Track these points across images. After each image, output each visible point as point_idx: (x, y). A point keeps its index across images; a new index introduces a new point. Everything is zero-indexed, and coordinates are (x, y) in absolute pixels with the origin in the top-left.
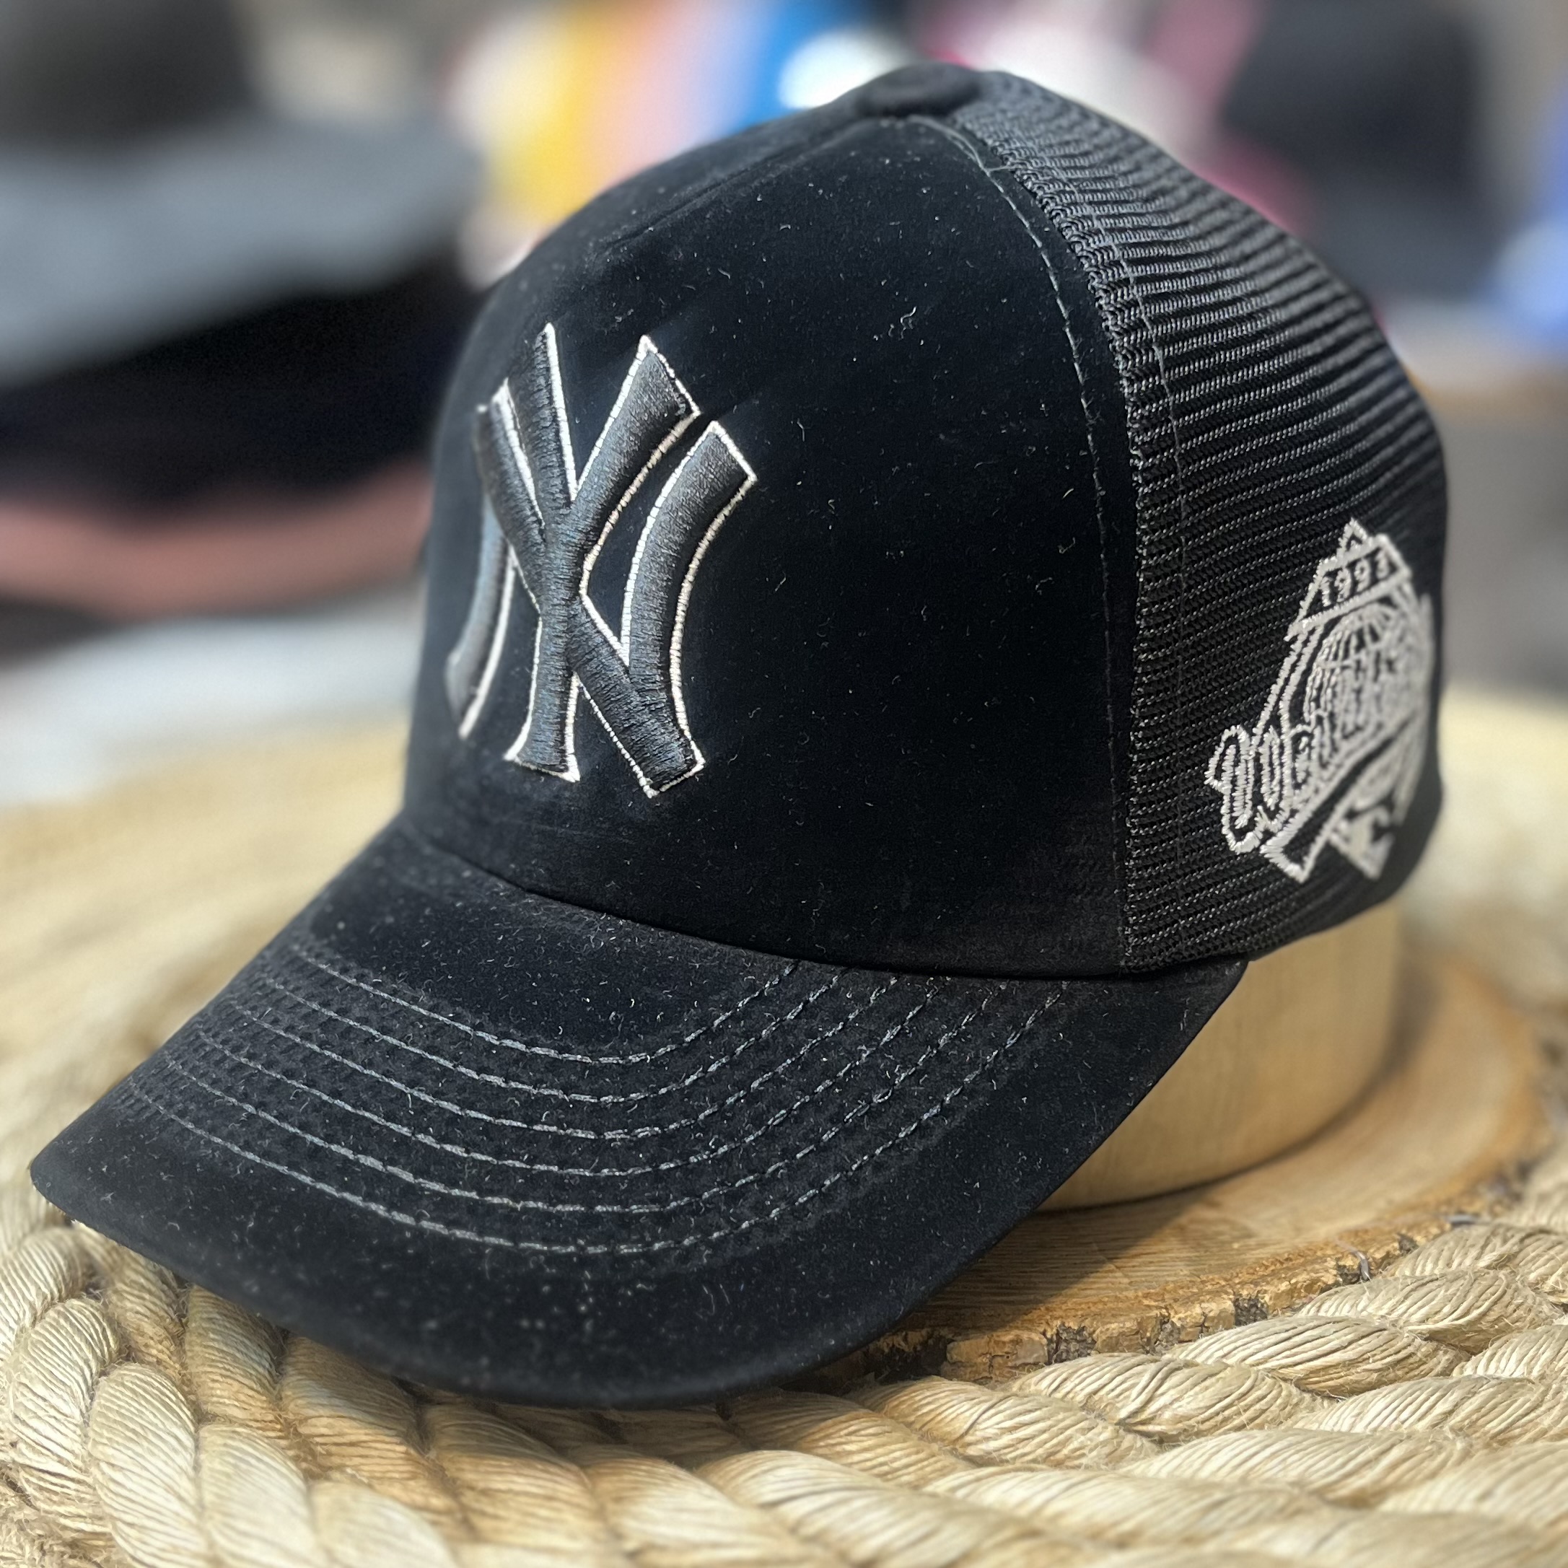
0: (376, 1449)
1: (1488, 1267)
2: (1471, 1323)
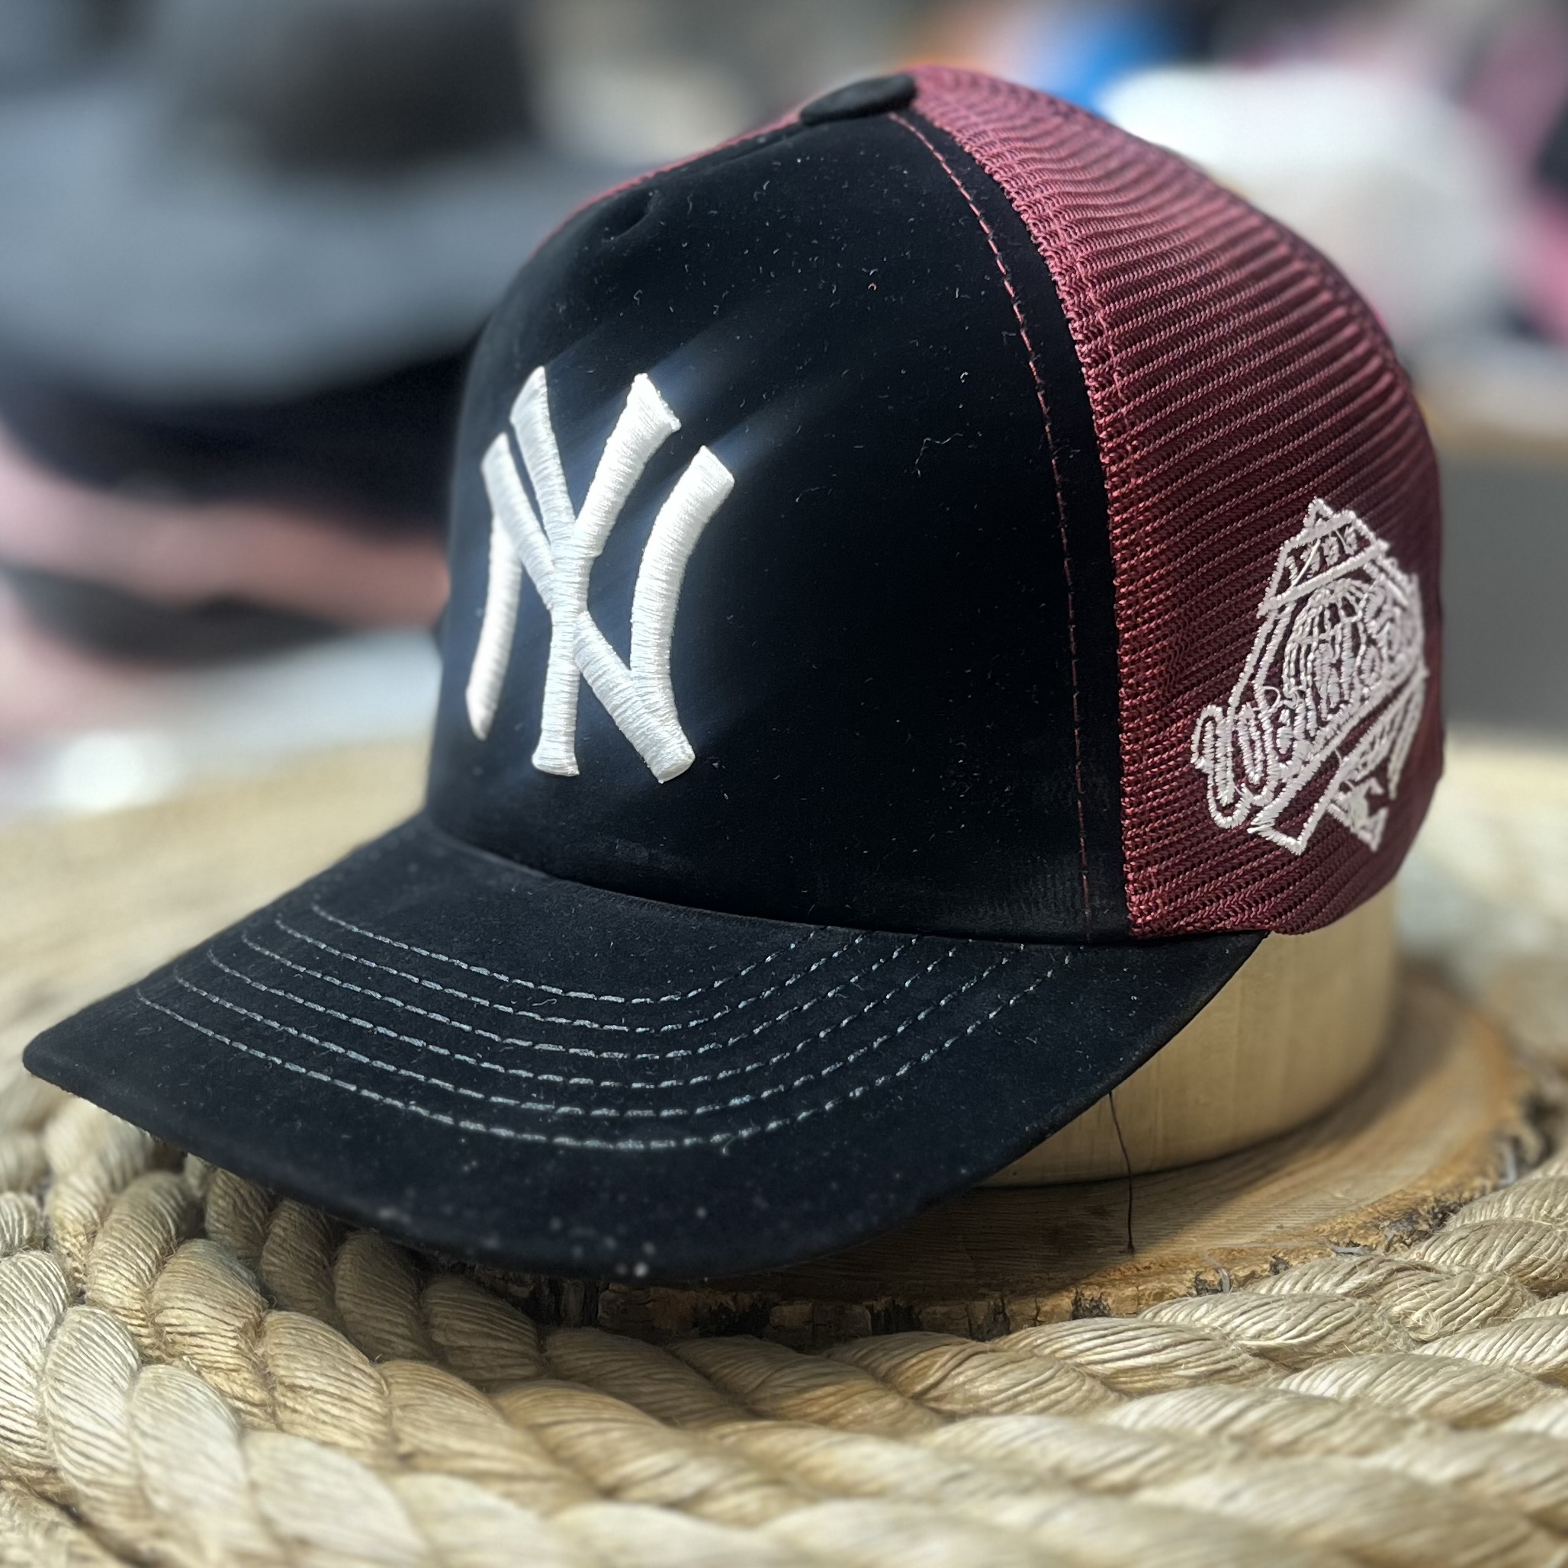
0: (211, 1340)
2: (1305, 1345)
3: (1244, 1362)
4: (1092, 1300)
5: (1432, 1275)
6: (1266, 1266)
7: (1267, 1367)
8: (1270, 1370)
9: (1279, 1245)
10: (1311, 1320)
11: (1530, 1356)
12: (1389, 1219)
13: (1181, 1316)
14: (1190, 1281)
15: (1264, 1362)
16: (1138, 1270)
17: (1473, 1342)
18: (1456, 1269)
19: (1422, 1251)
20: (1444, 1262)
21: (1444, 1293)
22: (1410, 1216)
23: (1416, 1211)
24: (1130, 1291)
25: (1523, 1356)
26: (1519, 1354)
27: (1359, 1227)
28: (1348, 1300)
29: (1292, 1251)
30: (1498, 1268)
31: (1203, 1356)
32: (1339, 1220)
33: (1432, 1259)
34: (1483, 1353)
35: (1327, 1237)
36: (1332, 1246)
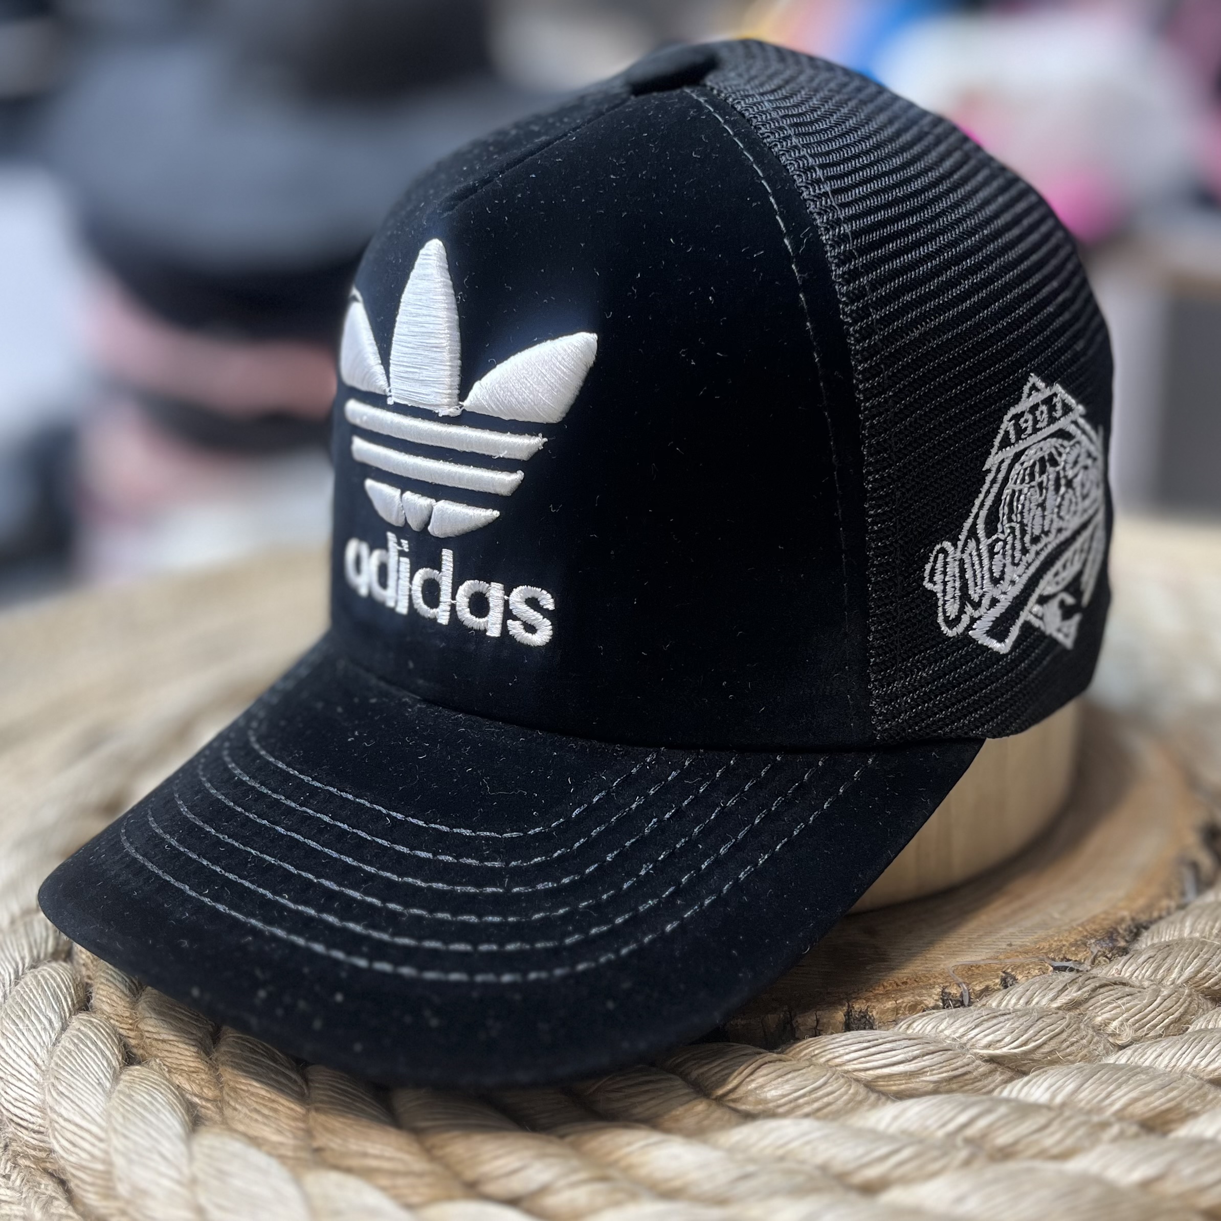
0: (178, 1047)
1: (1059, 1008)
2: (1025, 1053)
3: (978, 1067)
4: (860, 1012)
5: (1127, 989)
6: (998, 981)
7: (995, 1070)
8: (998, 1073)
9: (1008, 961)
10: (1031, 1032)
11: (1203, 1064)
12: (1095, 937)
13: (929, 1028)
14: (937, 995)
15: (993, 1066)
16: (897, 985)
17: (1159, 1050)
18: (1146, 984)
19: (1119, 967)
20: (1137, 977)
21: (1136, 1005)
22: (1111, 934)
23: (1116, 929)
24: (890, 1004)
25: (1198, 1064)
26: (1195, 1062)
27: (1072, 945)
28: (1061, 1012)
29: (1019, 967)
30: (1179, 981)
31: (944, 1064)
32: (1056, 939)
33: (1128, 974)
34: (1166, 1062)
35: (1046, 953)
36: (1049, 961)
